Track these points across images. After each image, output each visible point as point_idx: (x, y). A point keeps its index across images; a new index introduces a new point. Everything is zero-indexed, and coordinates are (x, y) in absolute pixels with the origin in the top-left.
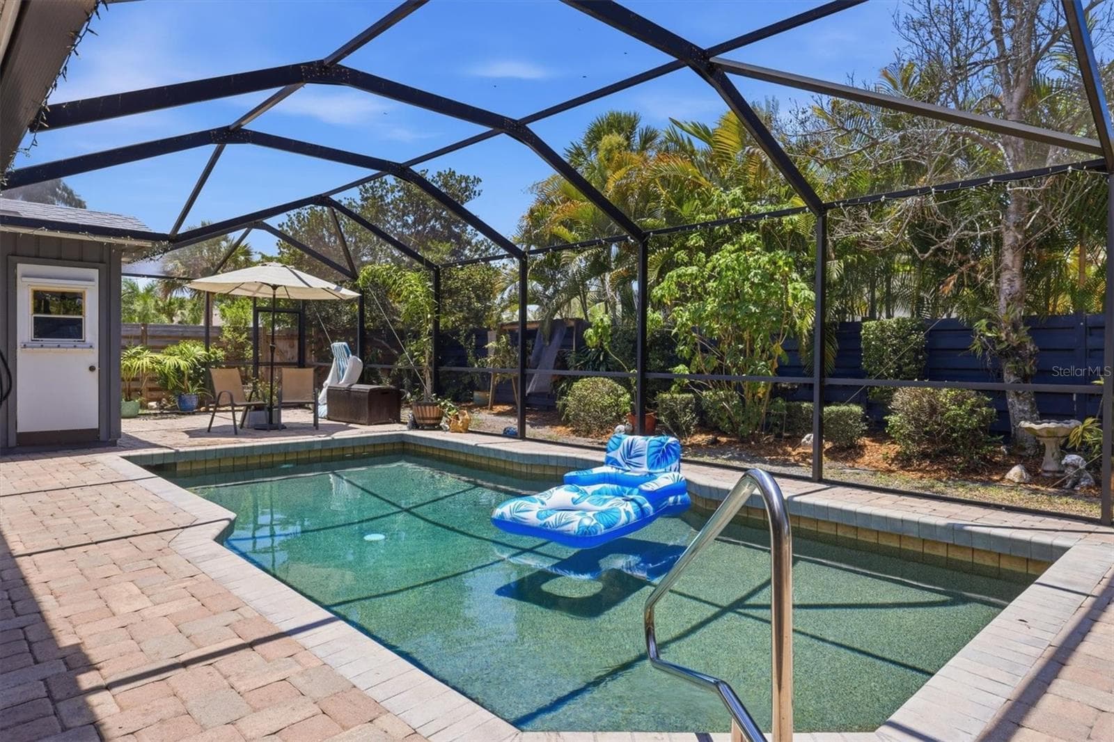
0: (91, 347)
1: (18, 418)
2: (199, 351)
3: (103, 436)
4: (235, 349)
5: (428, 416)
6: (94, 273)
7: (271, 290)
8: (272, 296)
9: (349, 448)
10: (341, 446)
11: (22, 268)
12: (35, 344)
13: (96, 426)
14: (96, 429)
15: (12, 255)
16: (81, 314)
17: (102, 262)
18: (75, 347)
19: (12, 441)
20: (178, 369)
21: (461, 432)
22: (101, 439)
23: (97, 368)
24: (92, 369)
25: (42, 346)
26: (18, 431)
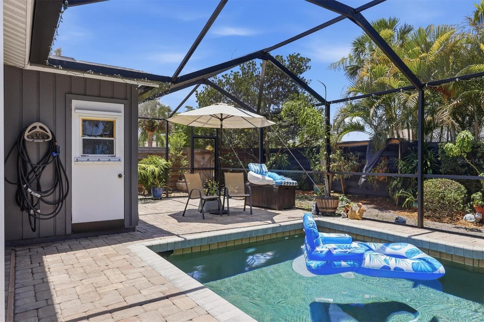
0: (120, 160)
1: (72, 215)
2: (163, 162)
3: (127, 225)
4: (176, 160)
5: (330, 206)
6: (121, 107)
7: (219, 122)
8: (219, 127)
9: (287, 232)
10: (282, 231)
11: (75, 103)
12: (85, 158)
13: (122, 217)
14: (123, 219)
15: (69, 93)
16: (113, 137)
17: (126, 99)
18: (109, 160)
19: (69, 231)
20: (153, 173)
21: (358, 219)
22: (126, 227)
23: (123, 176)
24: (120, 176)
25: (88, 160)
26: (73, 222)
